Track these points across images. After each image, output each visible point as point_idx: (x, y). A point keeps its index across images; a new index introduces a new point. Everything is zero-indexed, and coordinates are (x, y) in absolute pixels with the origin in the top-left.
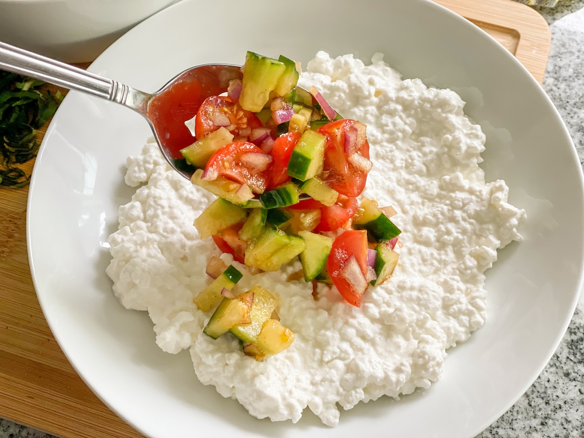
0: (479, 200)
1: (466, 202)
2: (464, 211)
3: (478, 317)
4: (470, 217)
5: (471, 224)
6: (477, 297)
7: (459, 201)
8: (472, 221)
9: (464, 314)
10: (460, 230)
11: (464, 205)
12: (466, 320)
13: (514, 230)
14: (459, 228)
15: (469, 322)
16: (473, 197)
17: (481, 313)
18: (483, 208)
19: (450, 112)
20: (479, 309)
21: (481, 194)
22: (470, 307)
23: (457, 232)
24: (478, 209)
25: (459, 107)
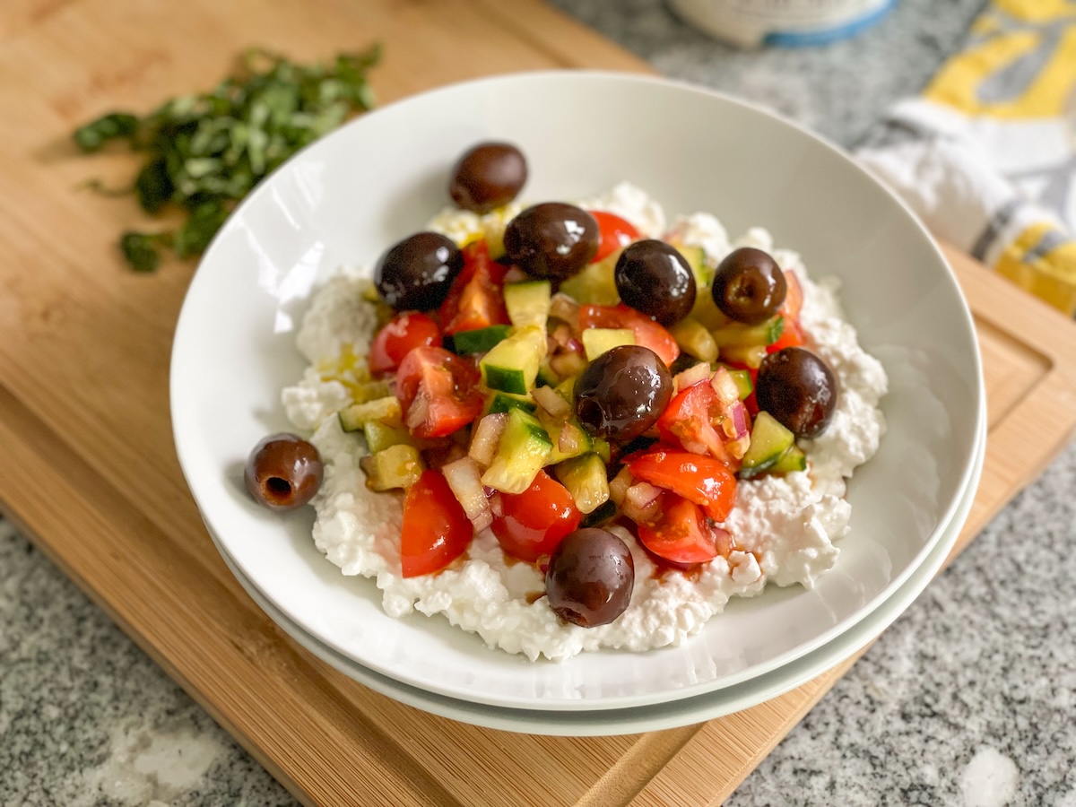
0: (795, 503)
1: (778, 494)
2: (767, 506)
3: (670, 633)
4: (768, 515)
5: (762, 525)
6: (691, 608)
7: (770, 488)
8: (767, 523)
9: (658, 616)
10: (741, 523)
11: (774, 497)
12: (654, 625)
13: (807, 567)
14: (743, 520)
15: (656, 630)
16: (792, 496)
17: (679, 630)
18: (790, 514)
19: (857, 388)
20: (681, 622)
21: (803, 499)
22: (673, 615)
23: (737, 524)
24: (784, 511)
25: (872, 390)
